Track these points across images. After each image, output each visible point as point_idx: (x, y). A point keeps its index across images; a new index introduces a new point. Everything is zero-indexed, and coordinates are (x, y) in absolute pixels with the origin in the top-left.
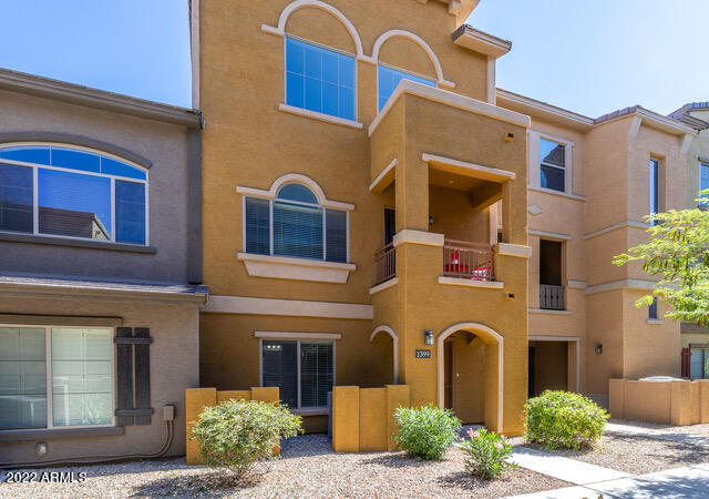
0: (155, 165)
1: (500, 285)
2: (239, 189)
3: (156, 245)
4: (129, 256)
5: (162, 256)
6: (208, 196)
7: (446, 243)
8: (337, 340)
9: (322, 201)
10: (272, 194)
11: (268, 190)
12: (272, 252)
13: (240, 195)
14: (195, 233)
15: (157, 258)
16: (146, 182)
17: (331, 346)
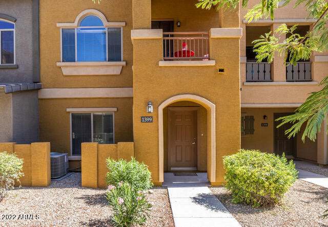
0: (18, 20)
1: (212, 63)
2: (58, 25)
3: (18, 63)
4: (7, 71)
5: (21, 69)
6: (42, 32)
7: (164, 36)
8: (115, 112)
9: (105, 23)
10: (76, 24)
11: (74, 22)
12: (76, 59)
13: (59, 28)
14: (37, 54)
15: (19, 70)
16: (14, 30)
17: (112, 116)
